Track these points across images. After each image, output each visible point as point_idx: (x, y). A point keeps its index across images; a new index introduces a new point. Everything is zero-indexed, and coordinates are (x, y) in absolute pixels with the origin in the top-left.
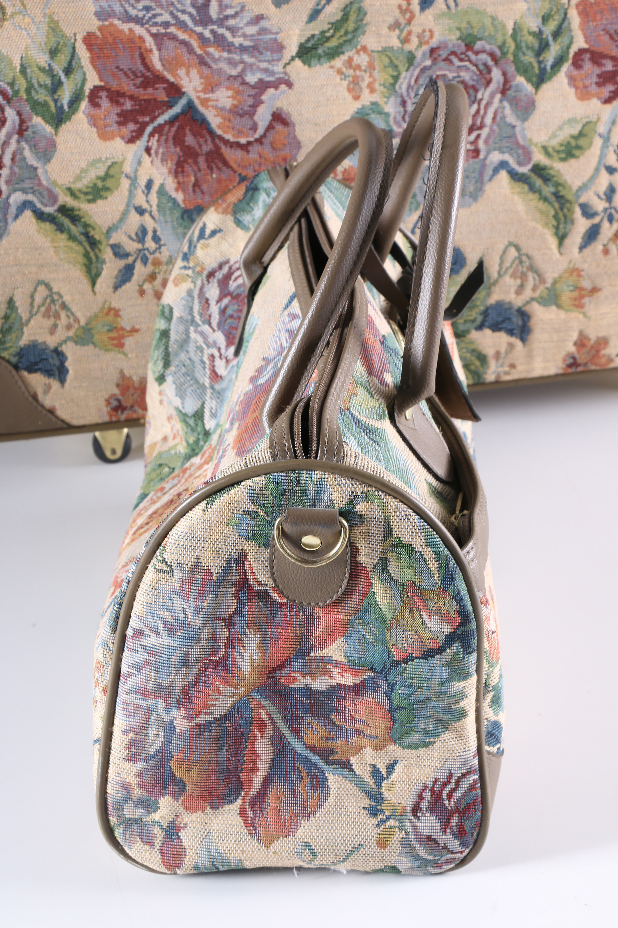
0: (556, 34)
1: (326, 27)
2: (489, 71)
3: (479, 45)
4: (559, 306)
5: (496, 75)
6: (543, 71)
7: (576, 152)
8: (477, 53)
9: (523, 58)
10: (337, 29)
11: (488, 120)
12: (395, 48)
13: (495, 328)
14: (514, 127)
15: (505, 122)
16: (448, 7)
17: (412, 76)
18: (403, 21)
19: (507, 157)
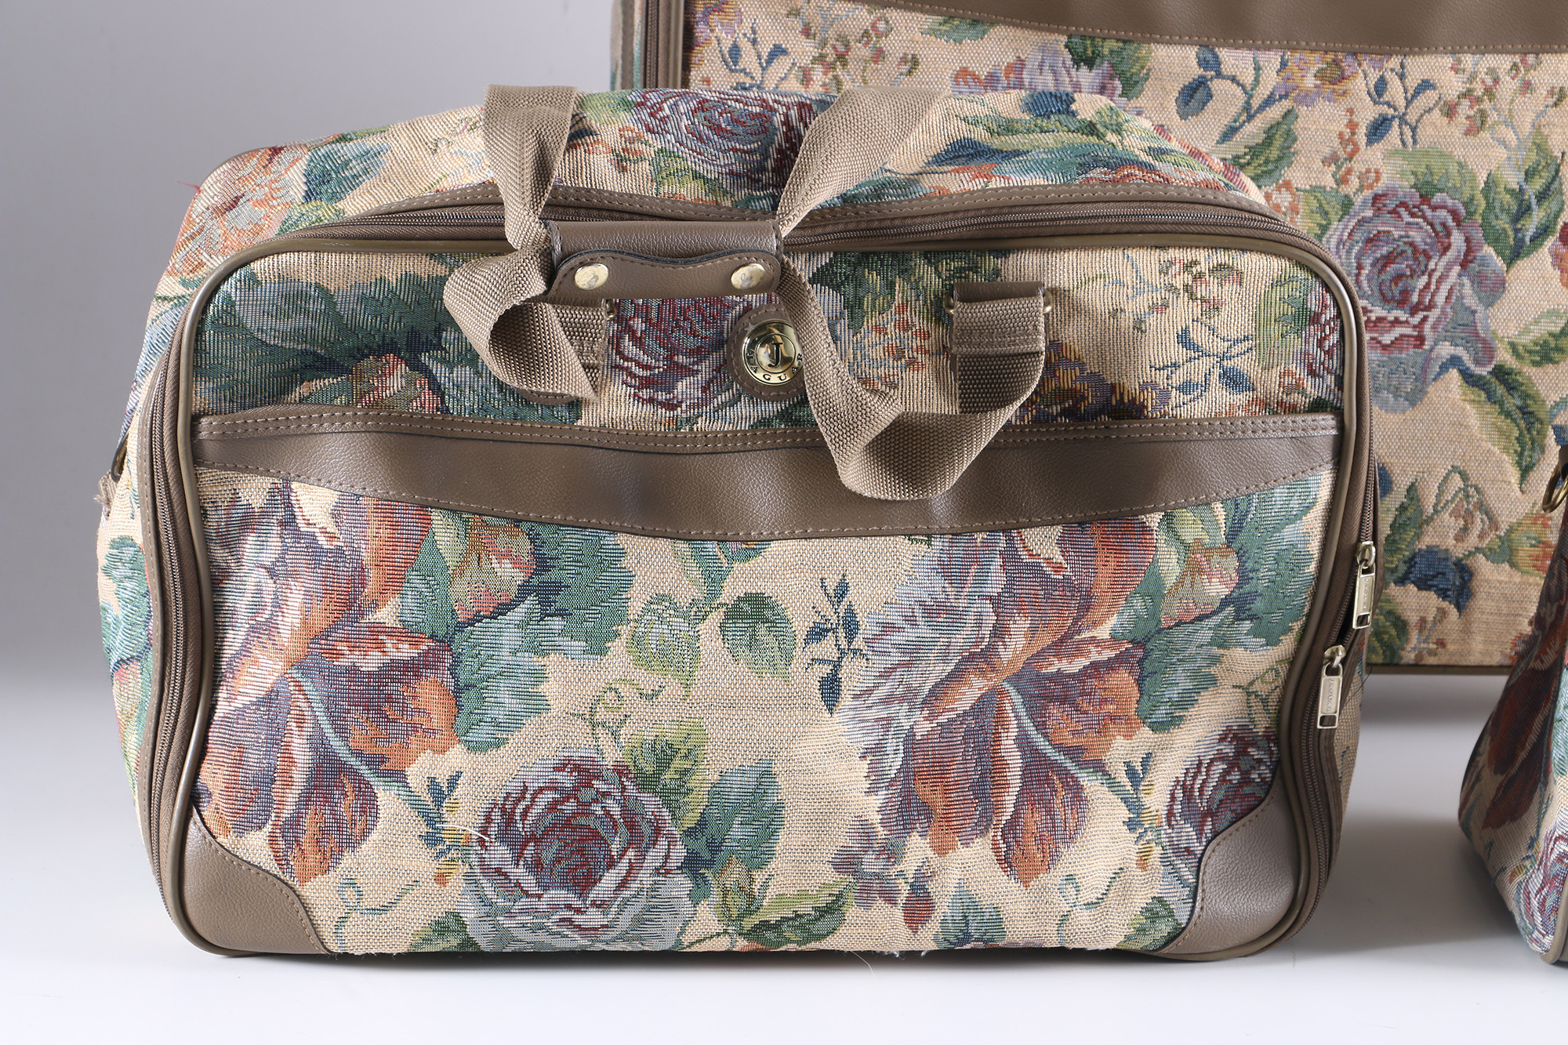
0: (1542, 196)
1: (1242, 151)
2: (1449, 235)
3: (1438, 198)
4: (1513, 565)
5: (1457, 239)
6: (1519, 242)
7: (1556, 356)
8: (1434, 208)
9: (1494, 223)
10: (1254, 156)
11: (1440, 299)
12: (1328, 189)
13: (1423, 585)
14: (1474, 312)
15: (1463, 304)
16: (1404, 143)
17: (1346, 227)
18: (1342, 154)
19: (1460, 351)
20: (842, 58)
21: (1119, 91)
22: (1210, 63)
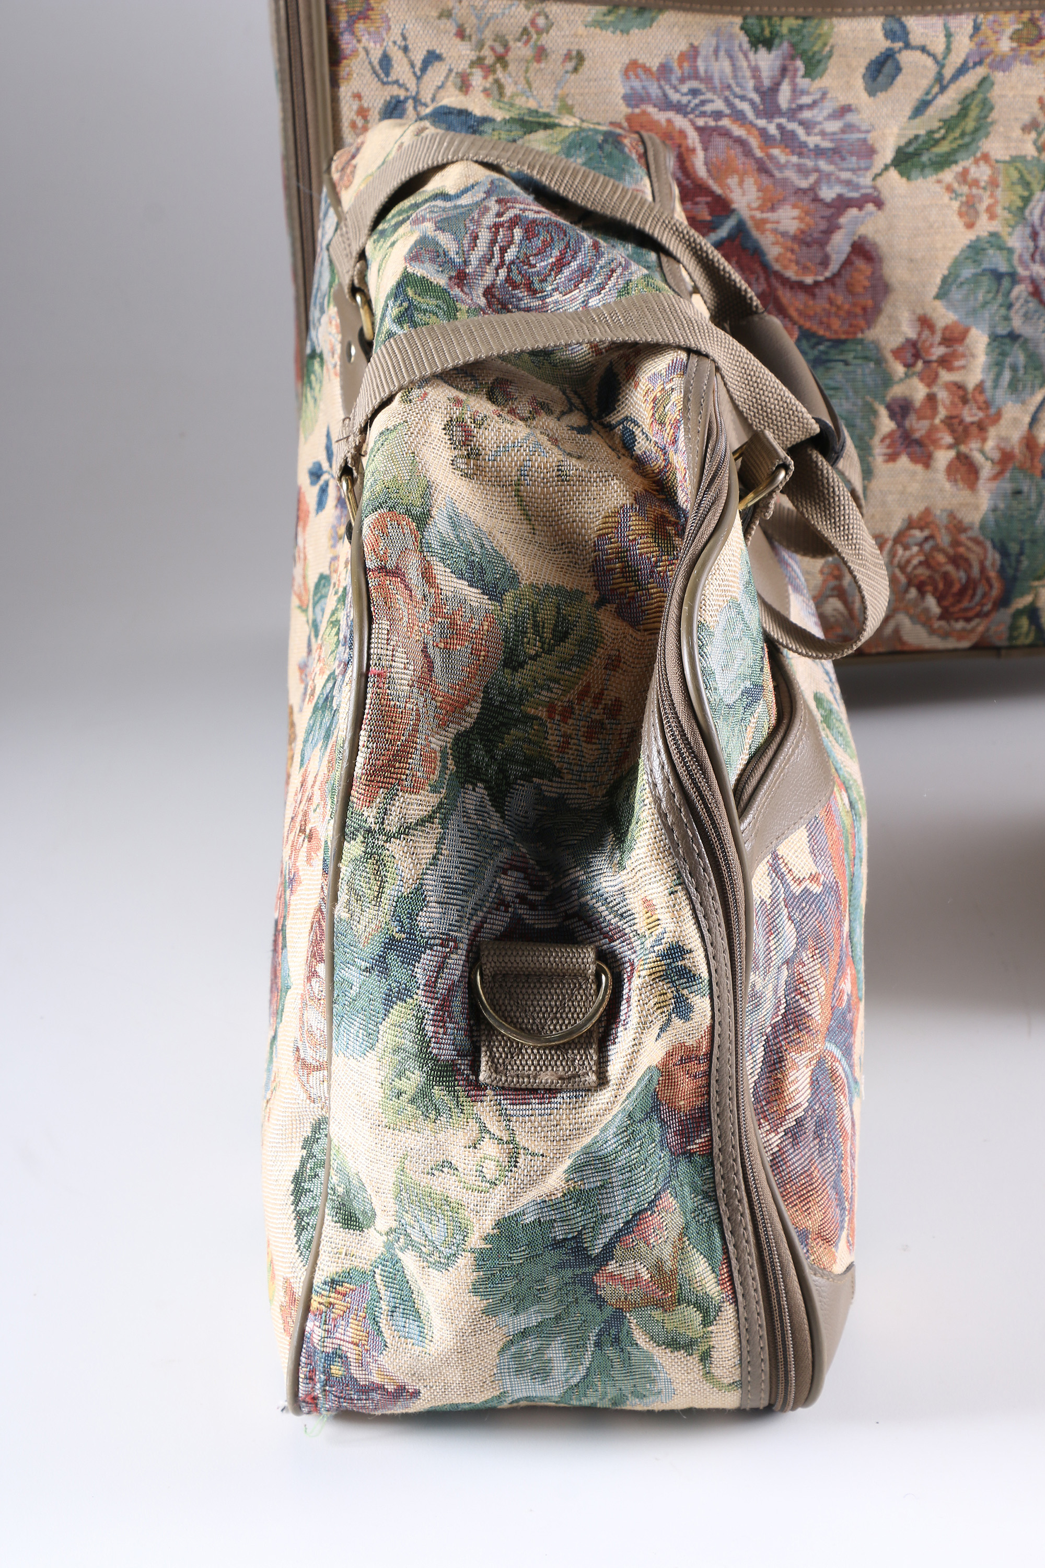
20: (501, 59)
21: (801, 72)
22: (897, 33)
